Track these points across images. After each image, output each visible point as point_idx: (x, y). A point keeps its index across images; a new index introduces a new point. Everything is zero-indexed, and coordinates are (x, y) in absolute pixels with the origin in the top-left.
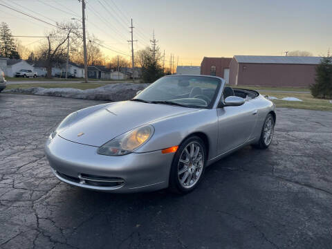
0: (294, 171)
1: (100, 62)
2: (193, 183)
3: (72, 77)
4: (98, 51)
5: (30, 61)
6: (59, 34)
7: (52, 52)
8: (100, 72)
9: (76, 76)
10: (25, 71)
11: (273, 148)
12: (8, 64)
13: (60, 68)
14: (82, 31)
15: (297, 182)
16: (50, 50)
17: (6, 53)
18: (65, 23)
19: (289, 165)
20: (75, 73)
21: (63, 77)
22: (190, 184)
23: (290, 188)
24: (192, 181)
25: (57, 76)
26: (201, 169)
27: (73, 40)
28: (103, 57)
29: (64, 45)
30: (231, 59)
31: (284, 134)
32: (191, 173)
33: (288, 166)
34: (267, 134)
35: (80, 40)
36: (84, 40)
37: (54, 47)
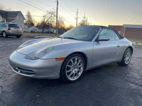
0: (137, 78)
1: (64, 27)
2: (76, 78)
3: (52, 33)
4: (63, 23)
5: (37, 26)
6: (48, 16)
7: (45, 23)
8: (63, 31)
9: (54, 32)
10: (35, 30)
11: (130, 66)
12: (28, 27)
13: (48, 29)
14: (56, 14)
15: (136, 84)
16: (44, 22)
17: (29, 23)
18: (50, 11)
19: (136, 75)
20: (53, 31)
21: (48, 33)
22: (74, 78)
23: (131, 87)
24: (75, 77)
25: (46, 32)
26: (82, 71)
27: (53, 18)
28: (65, 25)
29: (49, 20)
30: (121, 26)
31: (139, 60)
32: (75, 73)
33: (134, 75)
34: (127, 58)
35: (55, 18)
36: (57, 18)
37: (46, 21)
